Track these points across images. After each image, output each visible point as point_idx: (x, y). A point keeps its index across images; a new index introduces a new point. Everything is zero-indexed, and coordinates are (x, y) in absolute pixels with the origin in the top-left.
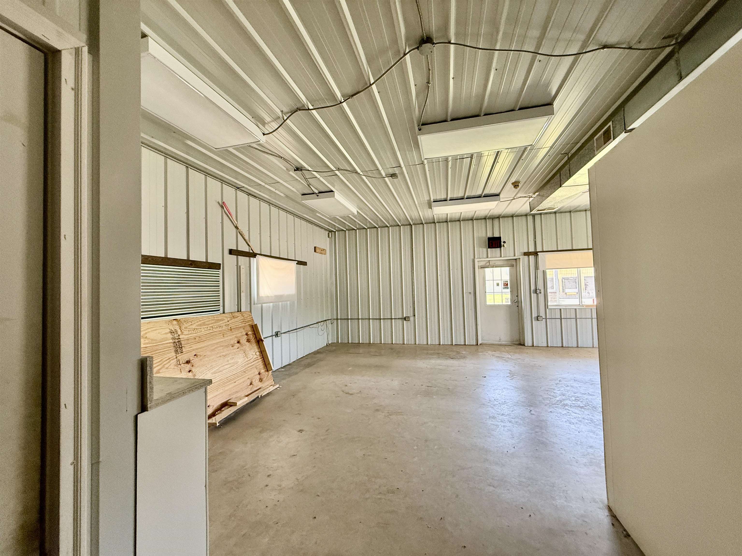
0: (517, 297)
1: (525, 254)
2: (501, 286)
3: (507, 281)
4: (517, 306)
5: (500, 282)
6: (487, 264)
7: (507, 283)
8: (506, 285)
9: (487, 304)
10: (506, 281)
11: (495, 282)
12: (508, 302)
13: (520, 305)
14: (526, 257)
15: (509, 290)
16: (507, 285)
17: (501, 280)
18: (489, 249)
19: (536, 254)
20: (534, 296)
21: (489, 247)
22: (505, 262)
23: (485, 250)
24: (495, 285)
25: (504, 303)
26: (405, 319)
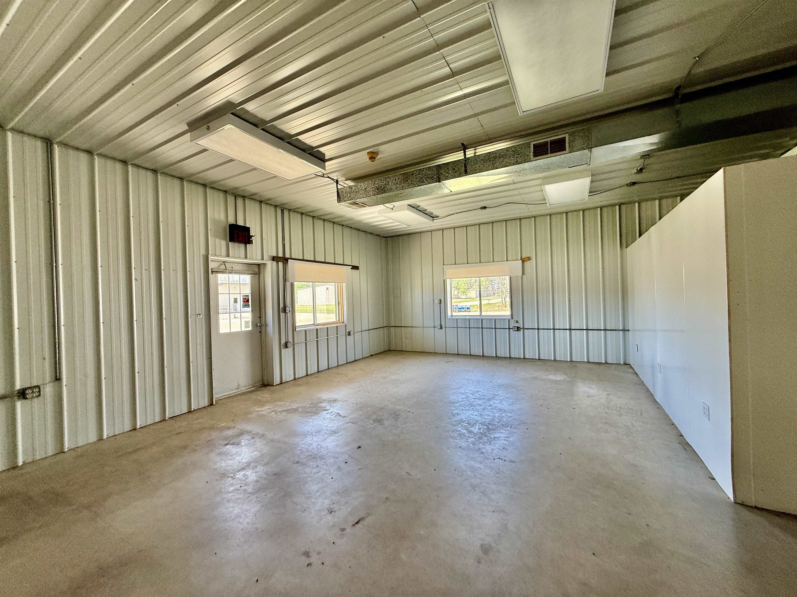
0: (259, 319)
1: (274, 259)
2: (240, 302)
3: (248, 296)
4: (260, 332)
5: (238, 297)
6: (220, 268)
7: (247, 298)
8: (246, 301)
9: (220, 332)
10: (246, 296)
11: (232, 297)
12: (249, 327)
13: (263, 331)
14: (275, 263)
15: (249, 309)
16: (248, 301)
17: (240, 294)
18: (230, 243)
19: (285, 260)
20: (282, 315)
21: (231, 240)
22: (245, 267)
23: (223, 243)
24: (232, 301)
25: (244, 329)
26: (22, 394)
